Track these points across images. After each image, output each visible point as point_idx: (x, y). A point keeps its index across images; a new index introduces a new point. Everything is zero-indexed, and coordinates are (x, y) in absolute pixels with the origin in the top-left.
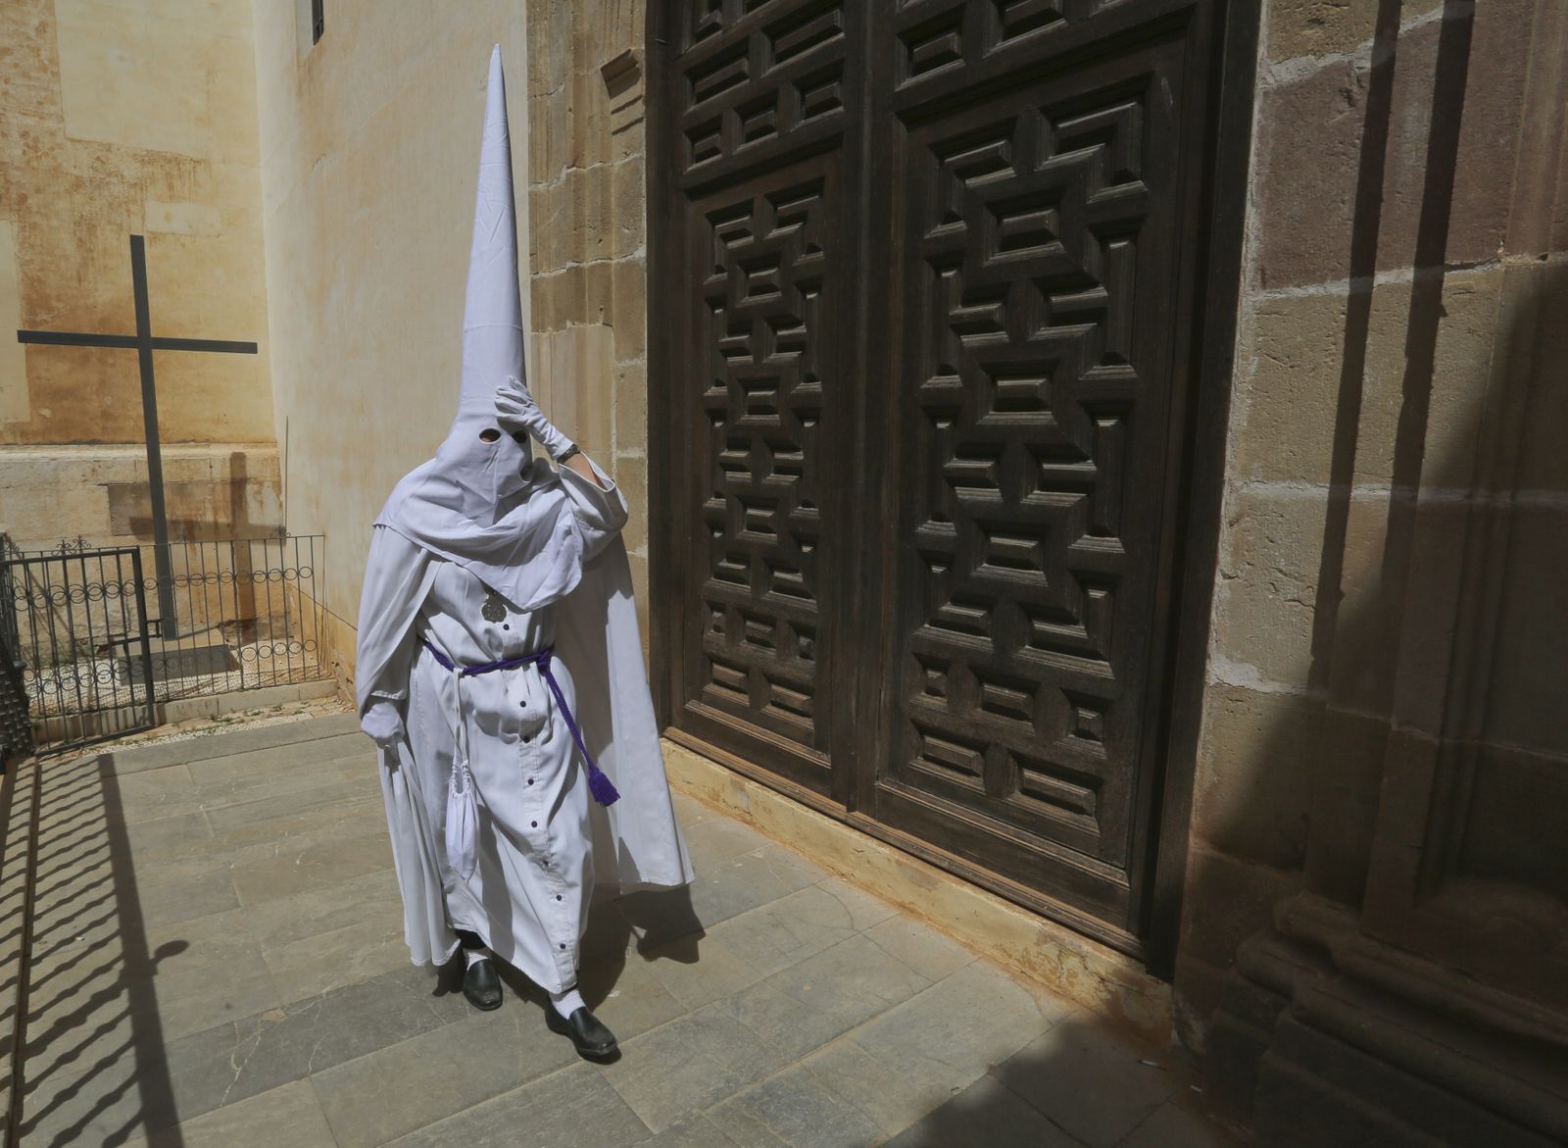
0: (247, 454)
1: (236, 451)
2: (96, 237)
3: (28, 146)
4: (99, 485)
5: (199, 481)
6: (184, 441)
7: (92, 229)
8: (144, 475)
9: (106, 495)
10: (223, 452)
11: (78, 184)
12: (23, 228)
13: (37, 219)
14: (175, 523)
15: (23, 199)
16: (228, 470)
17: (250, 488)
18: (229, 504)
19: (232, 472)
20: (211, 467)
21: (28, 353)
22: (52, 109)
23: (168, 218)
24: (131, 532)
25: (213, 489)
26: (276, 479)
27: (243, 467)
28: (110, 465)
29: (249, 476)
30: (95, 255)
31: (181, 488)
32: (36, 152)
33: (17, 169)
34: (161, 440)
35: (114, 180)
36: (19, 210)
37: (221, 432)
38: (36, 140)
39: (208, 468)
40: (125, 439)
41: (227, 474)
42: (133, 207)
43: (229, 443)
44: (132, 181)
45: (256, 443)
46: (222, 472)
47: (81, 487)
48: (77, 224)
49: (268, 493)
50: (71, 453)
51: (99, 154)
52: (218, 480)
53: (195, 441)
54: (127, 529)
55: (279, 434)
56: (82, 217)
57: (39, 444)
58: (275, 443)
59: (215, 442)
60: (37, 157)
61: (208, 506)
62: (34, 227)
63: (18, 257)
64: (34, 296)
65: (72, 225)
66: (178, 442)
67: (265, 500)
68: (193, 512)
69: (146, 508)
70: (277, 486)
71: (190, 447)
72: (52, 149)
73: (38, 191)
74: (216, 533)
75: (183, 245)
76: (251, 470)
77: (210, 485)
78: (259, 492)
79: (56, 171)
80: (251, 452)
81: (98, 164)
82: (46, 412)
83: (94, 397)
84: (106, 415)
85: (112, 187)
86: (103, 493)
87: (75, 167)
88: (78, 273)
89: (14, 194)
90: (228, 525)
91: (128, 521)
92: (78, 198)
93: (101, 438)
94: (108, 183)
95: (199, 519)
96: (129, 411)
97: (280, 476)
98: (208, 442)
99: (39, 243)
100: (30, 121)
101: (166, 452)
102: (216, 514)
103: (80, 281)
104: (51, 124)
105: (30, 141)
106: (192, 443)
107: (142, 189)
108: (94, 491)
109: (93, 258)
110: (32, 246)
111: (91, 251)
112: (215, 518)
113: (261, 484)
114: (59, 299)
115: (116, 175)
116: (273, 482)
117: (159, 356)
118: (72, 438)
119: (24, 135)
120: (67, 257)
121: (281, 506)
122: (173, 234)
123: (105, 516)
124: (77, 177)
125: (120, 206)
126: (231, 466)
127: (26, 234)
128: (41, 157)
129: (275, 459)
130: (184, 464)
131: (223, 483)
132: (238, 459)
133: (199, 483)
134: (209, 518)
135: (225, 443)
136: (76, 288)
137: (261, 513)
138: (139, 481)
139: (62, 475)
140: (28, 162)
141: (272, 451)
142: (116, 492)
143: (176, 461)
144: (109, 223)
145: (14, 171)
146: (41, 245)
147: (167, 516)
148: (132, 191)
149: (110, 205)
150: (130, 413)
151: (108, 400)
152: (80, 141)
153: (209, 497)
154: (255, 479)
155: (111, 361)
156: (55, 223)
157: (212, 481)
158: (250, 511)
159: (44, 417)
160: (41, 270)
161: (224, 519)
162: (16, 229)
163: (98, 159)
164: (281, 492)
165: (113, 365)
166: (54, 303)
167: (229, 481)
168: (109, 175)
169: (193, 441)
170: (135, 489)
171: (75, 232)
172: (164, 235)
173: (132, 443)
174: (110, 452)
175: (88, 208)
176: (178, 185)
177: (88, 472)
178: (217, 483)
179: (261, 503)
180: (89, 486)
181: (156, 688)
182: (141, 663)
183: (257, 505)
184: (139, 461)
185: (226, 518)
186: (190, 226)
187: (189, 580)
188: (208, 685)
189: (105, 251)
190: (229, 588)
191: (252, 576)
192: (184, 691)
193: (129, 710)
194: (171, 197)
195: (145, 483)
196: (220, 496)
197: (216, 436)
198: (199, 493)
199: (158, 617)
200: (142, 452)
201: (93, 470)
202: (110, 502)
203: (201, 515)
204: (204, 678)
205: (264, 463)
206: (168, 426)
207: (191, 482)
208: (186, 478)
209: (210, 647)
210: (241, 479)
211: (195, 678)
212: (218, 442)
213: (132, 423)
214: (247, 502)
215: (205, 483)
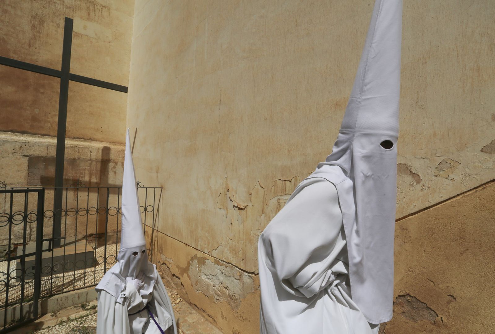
0: (111, 148)
1: (106, 146)
2: (44, 27)
4: (23, 156)
5: (83, 159)
6: (78, 138)
7: (42, 22)
8: (53, 153)
9: (27, 162)
10: (101, 145)
13: (9, 8)
14: (67, 180)
16: (100, 155)
17: (111, 165)
18: (99, 172)
19: (102, 156)
20: (91, 152)
23: (85, 27)
25: (91, 164)
27: (109, 154)
28: (32, 146)
29: (111, 159)
30: (41, 35)
31: (74, 162)
34: (66, 137)
37: (98, 136)
39: (90, 153)
40: (43, 133)
41: (99, 157)
43: (102, 141)
44: (68, 5)
45: (116, 143)
46: (97, 155)
47: (11, 155)
48: (33, 17)
50: (8, 137)
52: (94, 159)
53: (84, 139)
54: (38, 182)
56: (37, 14)
59: (95, 140)
61: (87, 172)
65: (30, 17)
66: (74, 138)
67: (117, 171)
68: (78, 175)
69: (52, 171)
71: (81, 141)
74: (89, 187)
75: (91, 42)
76: (112, 157)
77: (89, 162)
78: (115, 167)
80: (113, 147)
83: (28, 108)
84: (34, 119)
86: (25, 161)
88: (30, 42)
90: (97, 183)
91: (39, 178)
93: (30, 131)
95: (81, 179)
96: (48, 118)
98: (91, 140)
99: (7, 20)
101: (68, 142)
102: (90, 177)
103: (30, 46)
107: (73, 11)
108: (19, 159)
109: (40, 37)
111: (39, 32)
112: (90, 179)
113: (116, 163)
118: (10, 128)
120: (24, 33)
122: (87, 36)
123: (24, 173)
125: (60, 15)
126: (102, 153)
130: (77, 149)
131: (97, 161)
132: (106, 150)
133: (83, 160)
134: (87, 179)
135: (99, 141)
138: (49, 156)
141: (121, 148)
142: (33, 161)
143: (73, 147)
144: (53, 22)
146: (8, 22)
147: (64, 177)
148: (68, 10)
149: (54, 13)
150: (49, 120)
151: (37, 111)
153: (88, 168)
154: (114, 160)
155: (42, 90)
156: (19, 13)
157: (90, 159)
158: (109, 176)
160: (6, 35)
161: (94, 180)
165: (43, 93)
167: (100, 160)
169: (83, 138)
170: (46, 160)
171: (31, 21)
172: (82, 35)
173: (49, 136)
174: (33, 138)
175: (41, 11)
176: (92, 14)
177: (17, 148)
178: (93, 161)
179: (115, 172)
180: (17, 156)
181: (42, 283)
182: (34, 271)
183: (113, 173)
184: (50, 145)
185: (96, 179)
186: (96, 34)
187: (77, 212)
188: (80, 279)
189: (48, 35)
190: (93, 217)
191: (107, 210)
192: (63, 285)
193: (18, 306)
194: (88, 19)
195: (52, 157)
196: (94, 168)
197: (95, 137)
198: (83, 165)
199: (51, 237)
200: (54, 141)
201: (21, 147)
202: (29, 166)
203: (82, 177)
204: (78, 272)
205: (119, 153)
206: (70, 129)
207: (79, 159)
208: (76, 157)
209: (86, 252)
210: (106, 160)
211: (71, 273)
212: (96, 140)
213: (49, 125)
214: (108, 172)
215: (86, 160)
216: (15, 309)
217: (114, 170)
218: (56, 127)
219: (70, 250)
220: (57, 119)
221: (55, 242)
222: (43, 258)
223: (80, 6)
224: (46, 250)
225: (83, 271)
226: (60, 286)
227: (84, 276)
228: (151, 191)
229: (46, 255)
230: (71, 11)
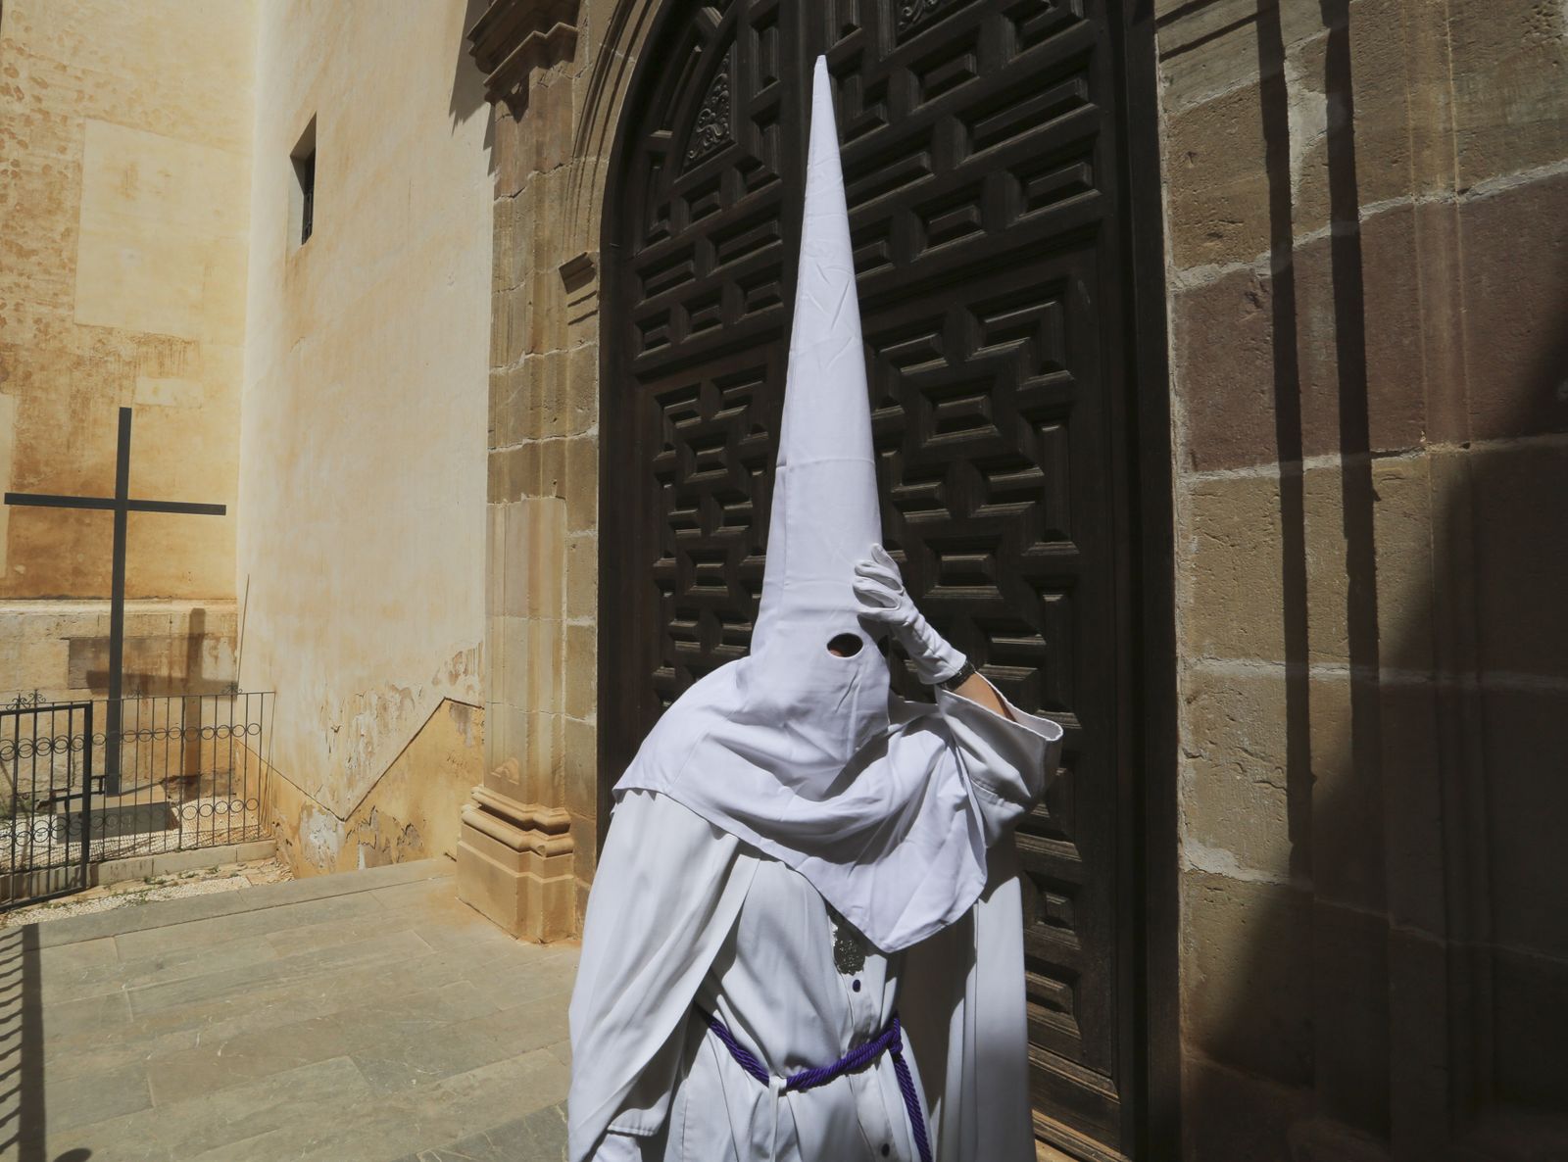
0: (207, 610)
1: (196, 607)
2: (89, 409)
3: (39, 330)
4: (62, 639)
5: (158, 636)
6: (148, 597)
7: (86, 401)
8: (106, 630)
9: (67, 649)
10: (184, 608)
11: (79, 363)
12: (24, 401)
13: (39, 393)
14: (130, 677)
15: (28, 376)
16: (187, 625)
17: (207, 644)
18: (185, 659)
19: (191, 628)
20: (170, 623)
21: (12, 513)
22: (65, 299)
23: (155, 392)
24: (86, 685)
25: (171, 644)
26: (233, 635)
27: (202, 622)
28: (73, 619)
29: (206, 632)
30: (85, 425)
31: (140, 643)
32: (46, 335)
33: (28, 350)
34: (126, 596)
35: (111, 359)
36: (24, 385)
37: (184, 589)
38: (47, 325)
39: (168, 624)
40: (91, 594)
41: (186, 630)
42: (125, 383)
43: (190, 599)
44: (128, 360)
45: (217, 599)
46: (181, 627)
47: (43, 640)
48: (74, 397)
49: (224, 649)
50: (40, 608)
51: (101, 336)
52: (176, 635)
54: (84, 683)
55: (239, 591)
56: (78, 391)
57: (10, 599)
58: (234, 600)
59: (177, 599)
60: (46, 340)
62: (35, 399)
63: (16, 427)
64: (25, 461)
65: (68, 399)
66: (142, 598)
67: (220, 655)
68: (149, 667)
69: (104, 662)
70: (233, 642)
71: (153, 603)
72: (60, 333)
73: (43, 368)
74: (169, 687)
75: (167, 416)
76: (210, 626)
77: (168, 641)
78: (215, 648)
79: (61, 352)
80: (210, 609)
81: (99, 345)
82: (21, 569)
83: (68, 555)
84: (77, 572)
85: (109, 364)
86: (65, 646)
87: (78, 348)
88: (68, 441)
89: (21, 369)
90: (182, 680)
91: (84, 676)
92: (77, 374)
93: (70, 594)
94: (106, 361)
95: (154, 674)
96: (98, 568)
97: (236, 632)
98: (171, 598)
99: (36, 413)
100: (44, 310)
101: (129, 608)
102: (171, 668)
103: (68, 447)
104: (62, 312)
105: (42, 327)
106: (156, 599)
107: (135, 367)
108: (56, 645)
109: (83, 428)
110: (29, 417)
111: (82, 421)
112: (168, 673)
113: (218, 639)
114: (47, 464)
115: (114, 355)
116: (230, 637)
117: (133, 516)
118: (42, 593)
119: (38, 321)
120: (60, 427)
121: (235, 661)
122: (159, 406)
123: (63, 669)
124: (79, 356)
125: (114, 381)
126: (191, 622)
127: (27, 406)
128: (49, 340)
129: (233, 615)
130: (145, 619)
131: (182, 638)
132: (198, 615)
133: (157, 638)
134: (164, 672)
135: (186, 599)
136: (64, 454)
137: (213, 669)
138: (100, 635)
139: (27, 629)
140: (37, 344)
141: (229, 608)
142: (77, 646)
143: (139, 616)
144: (103, 396)
145: (24, 353)
146: (38, 416)
147: (124, 671)
148: (127, 368)
149: (105, 380)
150: (100, 570)
151: (80, 558)
152: (85, 326)
153: (167, 652)
154: (213, 634)
155: (87, 521)
156: (53, 396)
157: (170, 636)
158: (204, 666)
159: (18, 573)
160: (34, 438)
161: (178, 674)
162: (18, 402)
163: (100, 341)
164: (236, 648)
165: (89, 525)
166: (43, 468)
167: (187, 636)
168: (107, 355)
169: (157, 597)
170: (95, 643)
171: (70, 404)
172: (150, 406)
173: (100, 598)
174: (76, 606)
175: (84, 383)
176: (167, 362)
177: (53, 625)
178: (175, 638)
179: (216, 658)
180: (53, 639)
181: (92, 846)
182: (80, 820)
183: (213, 660)
184: (104, 617)
185: (181, 672)
186: (176, 399)
187: (138, 735)
188: (145, 845)
189: (95, 421)
190: (176, 744)
191: (200, 732)
192: (119, 850)
193: (62, 870)
194: (160, 374)
195: (106, 637)
196: (176, 652)
197: (179, 592)
198: (158, 648)
199: (103, 773)
200: (106, 608)
201: (58, 625)
202: (70, 656)
203: (156, 670)
204: (142, 837)
205: (223, 619)
206: (134, 582)
207: (150, 637)
208: (146, 633)
209: (151, 805)
210: (199, 635)
211: (132, 837)
212: (181, 599)
213: (100, 579)
214: (202, 657)
215: (163, 638)
216: (57, 872)
217: (214, 653)
218: (110, 581)
219: (128, 801)
220: (110, 567)
221: (111, 783)
222: (92, 809)
223: (147, 353)
224: (96, 793)
225: (147, 835)
226: (116, 851)
227: (149, 842)
228: (255, 700)
229: (97, 803)
230: (132, 368)
